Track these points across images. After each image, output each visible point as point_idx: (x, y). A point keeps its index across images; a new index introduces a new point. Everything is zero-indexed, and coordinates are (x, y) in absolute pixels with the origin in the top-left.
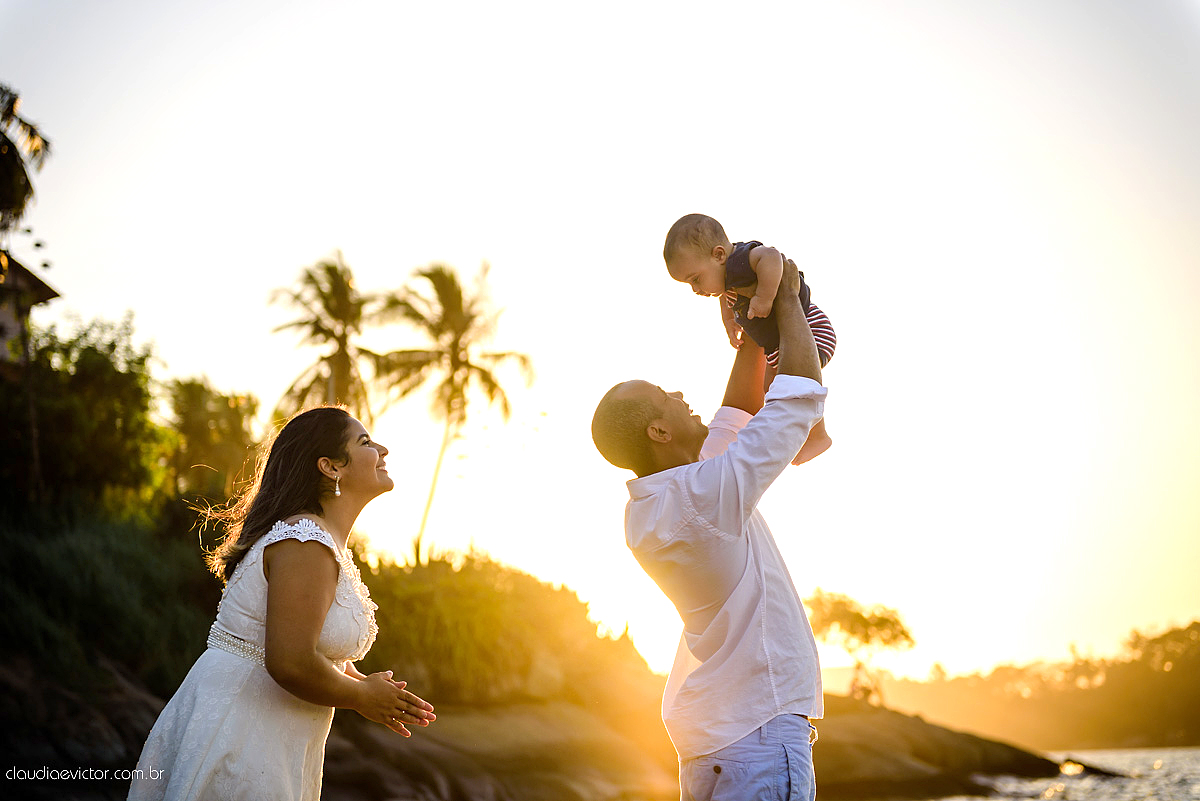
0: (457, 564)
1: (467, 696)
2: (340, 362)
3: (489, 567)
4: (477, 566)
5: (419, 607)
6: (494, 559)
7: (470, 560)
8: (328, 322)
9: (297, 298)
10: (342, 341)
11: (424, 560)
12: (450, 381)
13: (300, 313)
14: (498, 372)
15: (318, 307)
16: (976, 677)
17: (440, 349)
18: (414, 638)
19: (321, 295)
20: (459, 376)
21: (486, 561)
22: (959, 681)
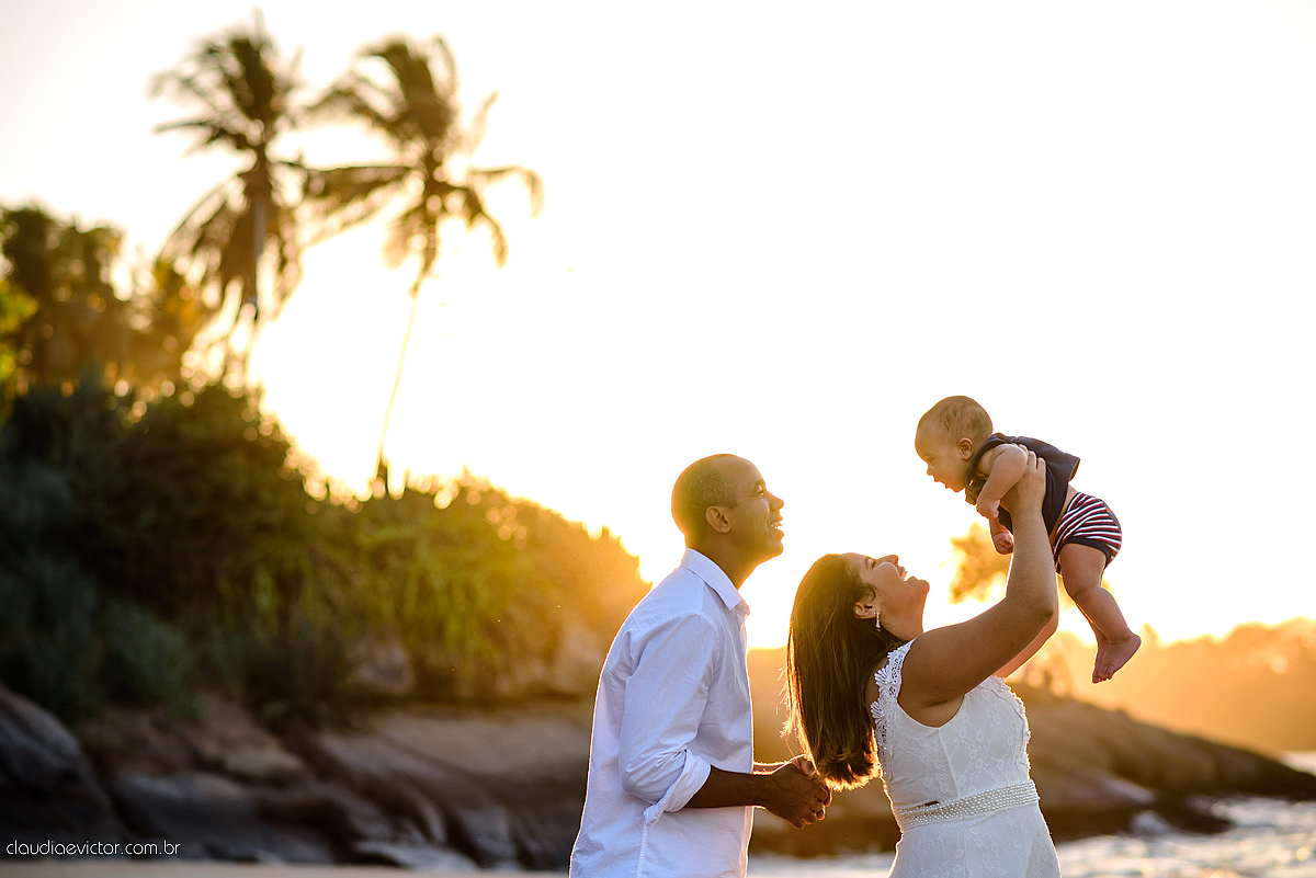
0: (443, 500)
1: (465, 690)
2: (258, 182)
3: (493, 498)
4: (473, 499)
5: (393, 561)
6: (496, 485)
7: (463, 491)
8: (240, 123)
9: (187, 83)
10: (260, 149)
11: (396, 487)
12: (422, 208)
13: (195, 109)
14: (488, 194)
15: (224, 99)
16: (1206, 643)
17: (407, 164)
18: (387, 608)
19: (230, 83)
20: (434, 204)
21: (486, 489)
22: (1181, 648)
